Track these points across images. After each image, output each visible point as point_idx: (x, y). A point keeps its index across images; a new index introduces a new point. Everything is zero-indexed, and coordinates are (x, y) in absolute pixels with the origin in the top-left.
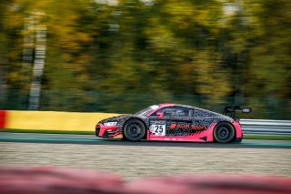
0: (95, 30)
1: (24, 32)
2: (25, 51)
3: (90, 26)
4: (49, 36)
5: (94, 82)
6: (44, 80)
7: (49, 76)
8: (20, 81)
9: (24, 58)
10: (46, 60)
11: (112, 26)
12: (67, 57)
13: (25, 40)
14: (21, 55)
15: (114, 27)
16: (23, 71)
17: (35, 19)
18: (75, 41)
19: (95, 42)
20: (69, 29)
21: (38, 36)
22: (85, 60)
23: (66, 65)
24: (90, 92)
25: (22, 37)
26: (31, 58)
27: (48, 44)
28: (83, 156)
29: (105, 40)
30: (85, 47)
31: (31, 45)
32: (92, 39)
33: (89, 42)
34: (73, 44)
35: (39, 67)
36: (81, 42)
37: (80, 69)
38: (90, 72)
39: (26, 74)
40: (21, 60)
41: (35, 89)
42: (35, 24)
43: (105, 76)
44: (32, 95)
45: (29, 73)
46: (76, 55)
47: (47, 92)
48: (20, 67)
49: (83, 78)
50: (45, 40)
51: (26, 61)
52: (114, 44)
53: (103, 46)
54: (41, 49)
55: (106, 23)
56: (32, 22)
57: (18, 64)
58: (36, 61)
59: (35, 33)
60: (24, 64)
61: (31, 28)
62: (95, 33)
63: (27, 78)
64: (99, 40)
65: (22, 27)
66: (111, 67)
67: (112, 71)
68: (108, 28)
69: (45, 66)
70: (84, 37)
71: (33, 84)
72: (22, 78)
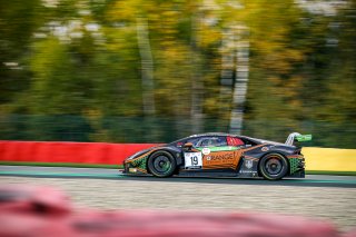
0: (309, 46)
1: (222, 50)
2: (223, 74)
3: (301, 42)
4: (252, 54)
5: (306, 110)
6: (246, 108)
7: (253, 103)
8: (217, 110)
9: (223, 81)
10: (249, 84)
11: (330, 41)
12: (274, 79)
13: (224, 59)
14: (219, 78)
15: (332, 41)
16: (221, 96)
17: (236, 35)
18: (285, 60)
19: (309, 61)
20: (277, 46)
21: (239, 54)
22: (297, 82)
23: (274, 90)
24: (303, 123)
25: (220, 56)
26: (231, 81)
27: (252, 65)
28: (294, 201)
29: (321, 57)
30: (297, 67)
31: (231, 65)
32: (305, 57)
33: (302, 61)
34: (282, 64)
35: (240, 93)
36: (291, 62)
37: (291, 94)
38: (303, 97)
39: (225, 101)
40: (219, 84)
41: (236, 119)
42: (235, 40)
43: (322, 102)
44: (232, 126)
45: (229, 100)
46: (285, 77)
47: (251, 122)
48: (218, 92)
49: (295, 105)
50: (247, 59)
51: (225, 86)
52: (333, 64)
53: (319, 65)
54: (243, 71)
55: (323, 37)
56: (232, 38)
57: (216, 89)
58: (237, 85)
59: (236, 51)
60: (223, 89)
61: (231, 45)
62: (308, 50)
63: (227, 105)
64: (313, 58)
65: (219, 45)
66: (328, 91)
67: (330, 96)
68: (325, 43)
69: (248, 91)
70: (296, 55)
71: (234, 113)
72: (221, 105)
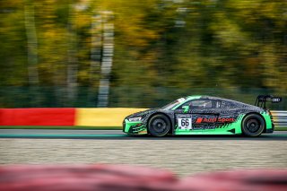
0: (161, 27)
1: (92, 31)
2: (93, 50)
3: (156, 23)
4: (116, 34)
5: (161, 78)
6: (113, 78)
7: (119, 73)
8: (88, 79)
9: (92, 56)
10: (114, 58)
11: (178, 22)
12: (134, 53)
13: (93, 39)
14: (90, 54)
15: (180, 23)
16: (91, 69)
17: (103, 18)
18: (143, 38)
19: (162, 39)
20: (136, 27)
21: (106, 34)
22: (152, 56)
24: (158, 88)
25: (90, 36)
26: (99, 56)
27: (116, 43)
28: (150, 152)
29: (171, 36)
30: (152, 44)
31: (99, 43)
32: (158, 36)
33: (156, 39)
34: (141, 41)
35: (107, 65)
36: (148, 39)
37: (147, 66)
38: (156, 67)
40: (90, 59)
41: (104, 87)
42: (102, 23)
43: (173, 72)
44: (101, 92)
45: (98, 72)
46: (144, 52)
48: (89, 65)
49: (151, 74)
50: (112, 38)
51: (95, 60)
52: (180, 40)
53: (170, 42)
54: (109, 48)
55: (172, 19)
56: (100, 21)
57: (87, 63)
58: (104, 59)
59: (103, 32)
60: (93, 63)
61: (99, 27)
62: (161, 30)
63: (97, 76)
64: (165, 36)
65: (90, 27)
66: (177, 63)
67: (179, 67)
68: (174, 24)
69: (113, 63)
70: (151, 34)
71: (102, 82)
72: (91, 76)
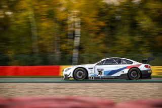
0: (107, 19)
1: (68, 22)
2: (69, 33)
3: (104, 17)
4: (82, 24)
5: (108, 48)
6: (80, 48)
8: (66, 49)
9: (69, 36)
10: (81, 37)
11: (117, 17)
12: (92, 35)
13: (69, 26)
14: (67, 35)
15: (118, 17)
16: (68, 43)
17: (74, 15)
18: (97, 26)
19: (108, 26)
20: (93, 20)
21: (76, 24)
22: (103, 36)
23: (92, 40)
24: (106, 54)
25: (67, 25)
26: (72, 36)
27: (82, 29)
28: (102, 90)
29: (113, 24)
30: (102, 29)
31: (72, 29)
32: (106, 25)
33: (104, 26)
34: (96, 28)
35: (77, 41)
37: (100, 41)
38: (106, 43)
39: (70, 45)
40: (67, 38)
41: (75, 53)
42: (74, 18)
43: (114, 45)
44: (74, 57)
45: (72, 45)
46: (98, 34)
47: (82, 55)
48: (67, 42)
49: (102, 46)
50: (79, 26)
51: (70, 38)
52: (118, 27)
53: (112, 28)
54: (78, 31)
55: (114, 15)
57: (66, 40)
58: (75, 38)
59: (74, 22)
60: (69, 40)
61: (72, 20)
63: (71, 47)
64: (110, 24)
65: (66, 20)
66: (117, 39)
68: (115, 18)
69: (81, 40)
70: (102, 24)
71: (74, 51)
72: (68, 47)
